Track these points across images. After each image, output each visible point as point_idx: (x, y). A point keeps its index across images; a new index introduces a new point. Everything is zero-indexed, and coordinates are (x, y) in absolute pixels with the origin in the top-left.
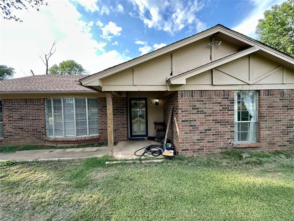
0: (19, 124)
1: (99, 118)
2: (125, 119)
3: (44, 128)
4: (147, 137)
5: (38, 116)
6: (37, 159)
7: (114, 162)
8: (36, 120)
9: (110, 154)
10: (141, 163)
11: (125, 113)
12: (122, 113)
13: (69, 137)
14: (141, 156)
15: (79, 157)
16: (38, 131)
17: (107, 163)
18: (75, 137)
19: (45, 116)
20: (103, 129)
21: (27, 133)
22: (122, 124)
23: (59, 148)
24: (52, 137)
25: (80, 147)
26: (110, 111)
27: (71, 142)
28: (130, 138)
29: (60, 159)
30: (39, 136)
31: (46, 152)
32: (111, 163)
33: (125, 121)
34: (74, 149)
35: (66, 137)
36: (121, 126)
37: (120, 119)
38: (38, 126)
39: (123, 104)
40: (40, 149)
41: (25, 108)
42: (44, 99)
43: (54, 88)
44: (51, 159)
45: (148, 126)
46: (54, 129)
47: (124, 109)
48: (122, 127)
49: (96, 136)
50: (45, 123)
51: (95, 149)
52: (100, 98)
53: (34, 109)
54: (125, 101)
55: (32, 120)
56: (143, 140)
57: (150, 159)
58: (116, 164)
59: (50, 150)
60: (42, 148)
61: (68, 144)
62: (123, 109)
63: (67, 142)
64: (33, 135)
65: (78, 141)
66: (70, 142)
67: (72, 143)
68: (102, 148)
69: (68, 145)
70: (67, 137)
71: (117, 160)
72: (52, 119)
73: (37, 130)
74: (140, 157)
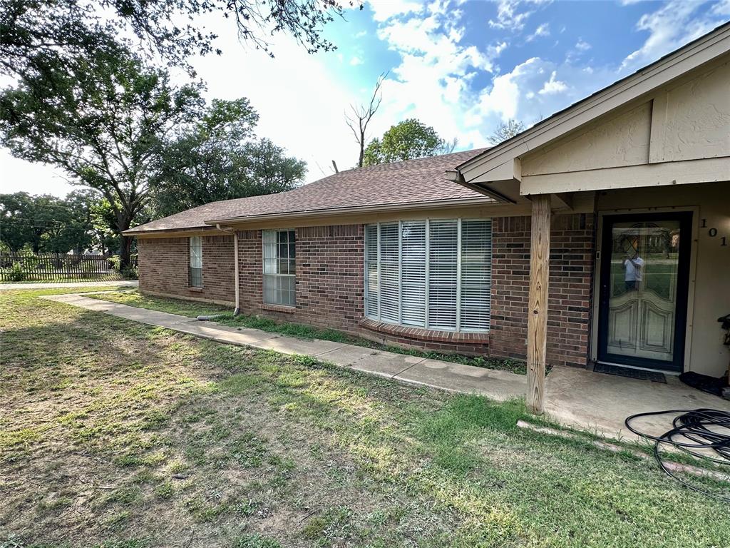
0: (318, 281)
1: (494, 282)
2: (584, 292)
3: (360, 295)
4: (678, 374)
5: (350, 267)
6: (351, 365)
7: (549, 431)
8: (346, 274)
9: (531, 400)
10: (662, 468)
11: (586, 269)
12: (573, 269)
13: (412, 327)
14: (659, 441)
15: (438, 384)
16: (349, 302)
17: (521, 424)
18: (426, 327)
19: (363, 267)
20: (502, 318)
21: (330, 304)
22: (571, 309)
23: (390, 349)
24: (375, 319)
25: (437, 359)
26: (540, 262)
27: (416, 339)
28: (596, 363)
29: (396, 377)
30: (350, 314)
31: (366, 353)
32: (535, 430)
33: (584, 298)
34: (423, 359)
35: (403, 326)
36: (564, 314)
37: (564, 291)
38: (350, 290)
39: (578, 239)
40: (352, 344)
41: (330, 247)
42: (363, 225)
43: (384, 198)
44: (378, 373)
45: (688, 329)
46: (379, 300)
47: (581, 257)
48: (570, 320)
49: (481, 335)
50: (363, 283)
51: (479, 372)
52: (501, 218)
53: (345, 251)
54: (588, 228)
55: (340, 274)
56: (660, 379)
57: (707, 463)
58: (554, 438)
59: (371, 350)
60: (355, 341)
61: (408, 343)
62: (576, 257)
63: (406, 337)
64: (340, 308)
65: (430, 341)
66: (413, 339)
67: (418, 344)
68: (498, 374)
69: (408, 346)
70: (407, 326)
71: (556, 427)
72: (376, 274)
73: (347, 298)
74: (652, 443)
